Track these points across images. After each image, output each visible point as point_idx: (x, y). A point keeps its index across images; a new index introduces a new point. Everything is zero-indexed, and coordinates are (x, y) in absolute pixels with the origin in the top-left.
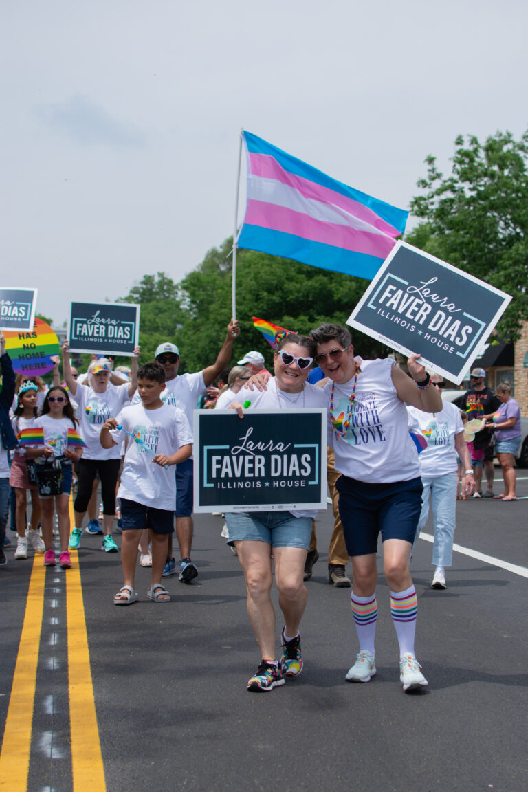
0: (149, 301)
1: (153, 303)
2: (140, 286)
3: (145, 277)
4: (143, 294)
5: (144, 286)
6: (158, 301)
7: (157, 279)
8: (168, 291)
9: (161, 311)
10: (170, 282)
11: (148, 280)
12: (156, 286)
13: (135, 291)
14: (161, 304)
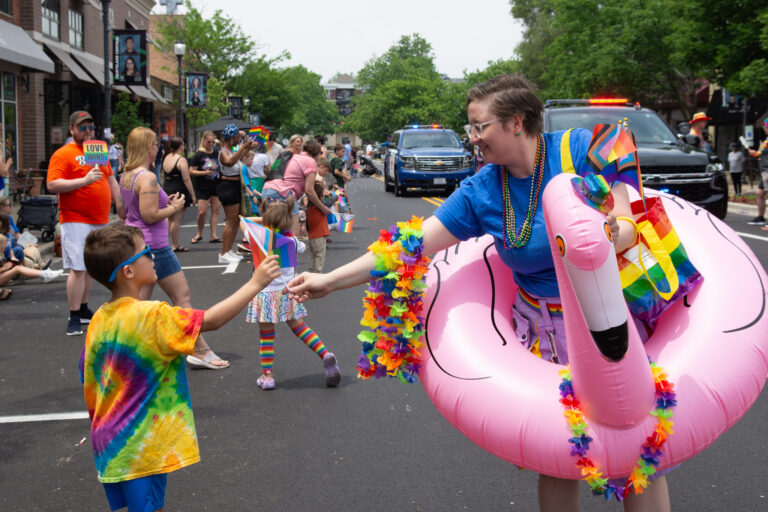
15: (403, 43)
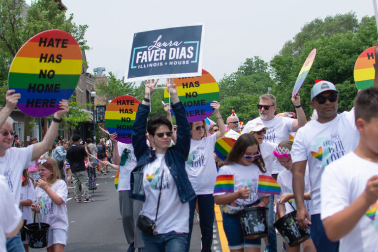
0: (250, 74)
1: (253, 75)
2: (244, 65)
3: (247, 59)
4: (246, 70)
5: (247, 65)
6: (255, 73)
7: (254, 61)
8: (262, 67)
9: (258, 80)
10: (262, 62)
11: (249, 61)
12: (254, 64)
13: (241, 68)
14: (257, 76)
15: (247, 64)
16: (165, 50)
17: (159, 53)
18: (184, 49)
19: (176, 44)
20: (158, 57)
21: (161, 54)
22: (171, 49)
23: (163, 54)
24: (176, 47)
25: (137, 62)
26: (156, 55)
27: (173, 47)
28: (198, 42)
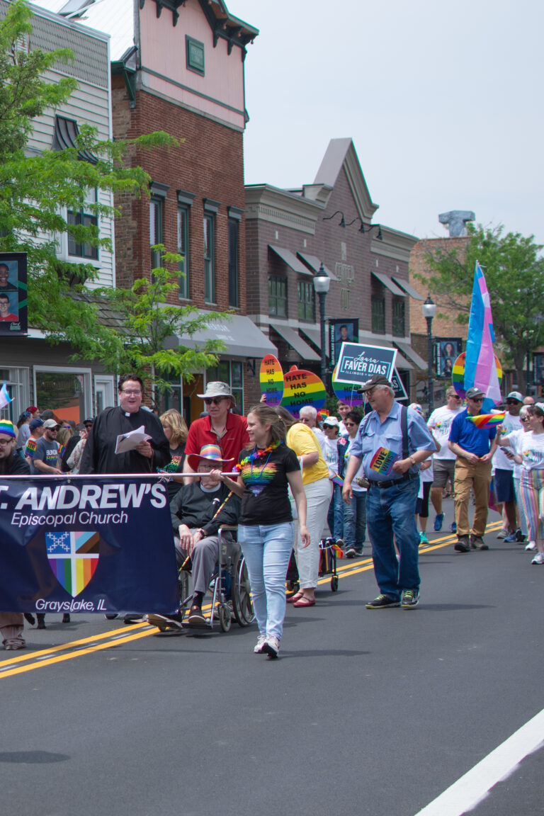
16: (366, 364)
17: (361, 365)
18: (379, 366)
19: (375, 361)
20: (361, 368)
21: (363, 367)
22: (371, 365)
23: (364, 367)
24: (374, 364)
25: (345, 368)
26: (360, 366)
27: (372, 363)
28: (390, 363)
